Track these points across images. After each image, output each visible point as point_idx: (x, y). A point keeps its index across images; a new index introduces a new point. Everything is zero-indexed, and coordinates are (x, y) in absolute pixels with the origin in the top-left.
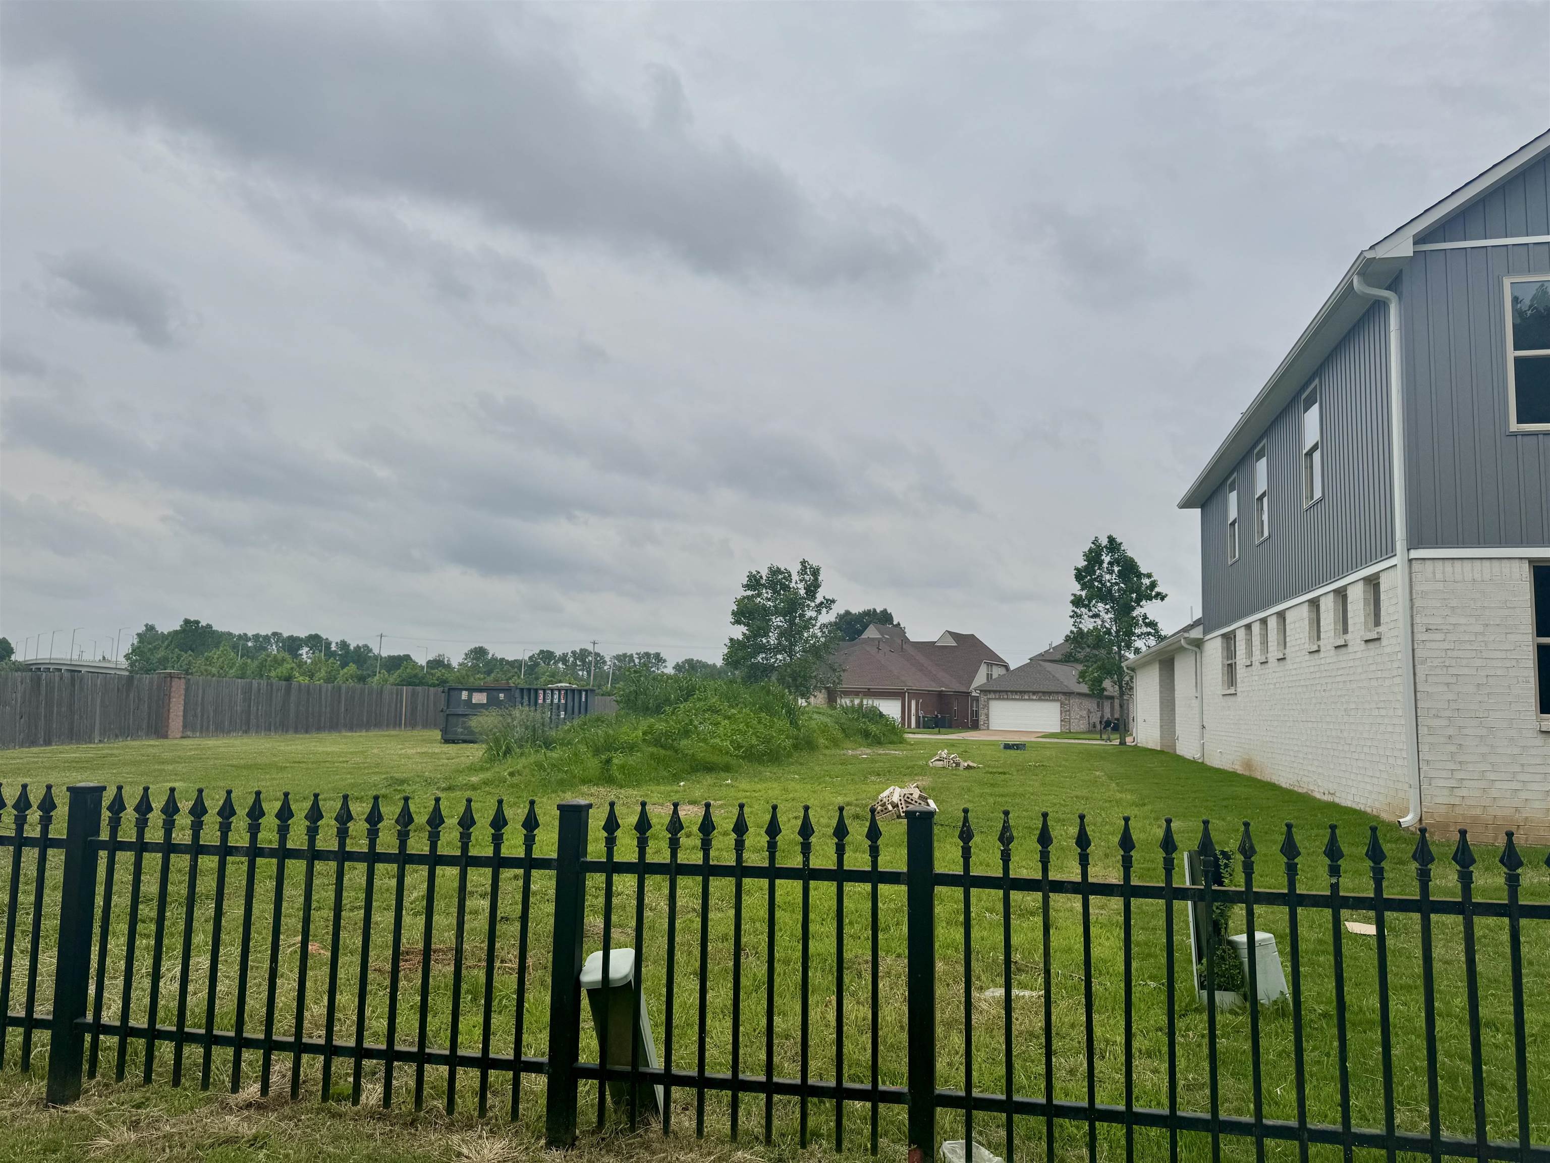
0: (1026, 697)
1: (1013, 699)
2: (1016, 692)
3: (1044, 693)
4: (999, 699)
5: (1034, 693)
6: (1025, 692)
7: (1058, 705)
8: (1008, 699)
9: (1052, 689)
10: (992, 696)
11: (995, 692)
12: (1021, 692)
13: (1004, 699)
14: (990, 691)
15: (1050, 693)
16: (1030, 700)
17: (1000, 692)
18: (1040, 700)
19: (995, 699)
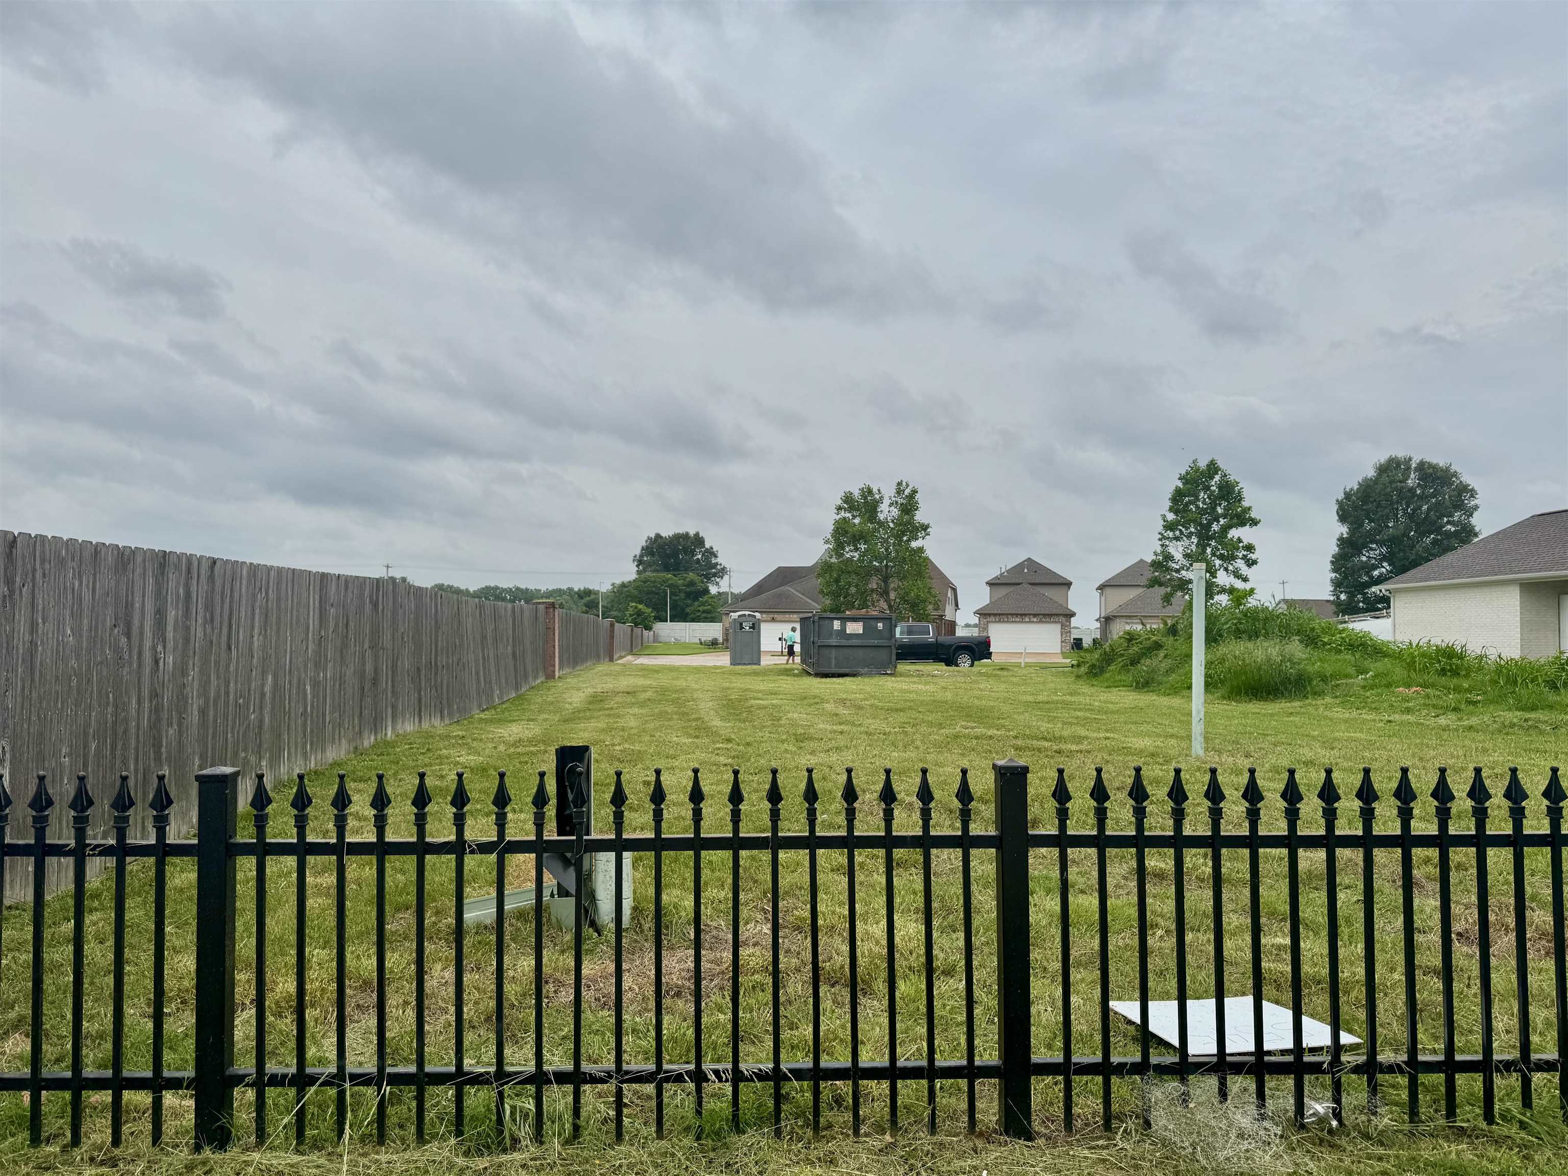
0: (1027, 620)
1: (1013, 622)
2: (1017, 615)
3: (1045, 615)
4: (1000, 621)
5: (1035, 615)
6: (1025, 615)
7: (1059, 626)
8: (1008, 622)
9: (1054, 611)
10: (992, 618)
11: (995, 615)
12: (1022, 615)
13: (1004, 622)
14: (990, 615)
15: (1050, 615)
16: (1030, 622)
17: (1000, 615)
18: (1040, 622)
19: (996, 622)
